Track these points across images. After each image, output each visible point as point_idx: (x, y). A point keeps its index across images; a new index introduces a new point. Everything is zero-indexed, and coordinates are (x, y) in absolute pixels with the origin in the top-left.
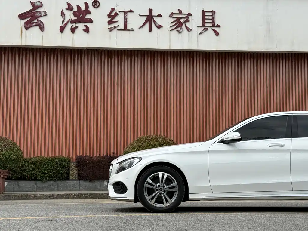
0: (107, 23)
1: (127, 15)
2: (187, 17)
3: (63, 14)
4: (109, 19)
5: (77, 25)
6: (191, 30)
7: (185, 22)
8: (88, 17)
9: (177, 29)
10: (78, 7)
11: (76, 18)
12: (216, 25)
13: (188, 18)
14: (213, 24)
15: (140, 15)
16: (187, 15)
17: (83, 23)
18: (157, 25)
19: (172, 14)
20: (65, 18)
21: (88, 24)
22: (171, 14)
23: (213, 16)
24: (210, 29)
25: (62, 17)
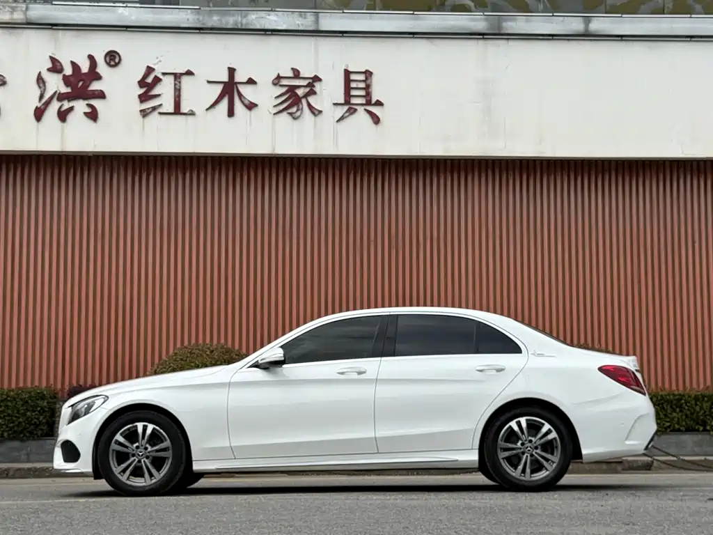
0: (137, 100)
1: (180, 82)
2: (311, 85)
3: (41, 81)
4: (142, 91)
5: (71, 104)
6: (320, 112)
7: (306, 96)
8: (95, 86)
9: (290, 111)
10: (74, 64)
11: (69, 90)
12: (374, 101)
13: (314, 86)
14: (368, 98)
15: (209, 82)
16: (311, 81)
17: (85, 99)
18: (246, 102)
19: (279, 77)
20: (45, 90)
21: (93, 102)
22: (276, 79)
23: (368, 82)
24: (361, 109)
25: (40, 87)
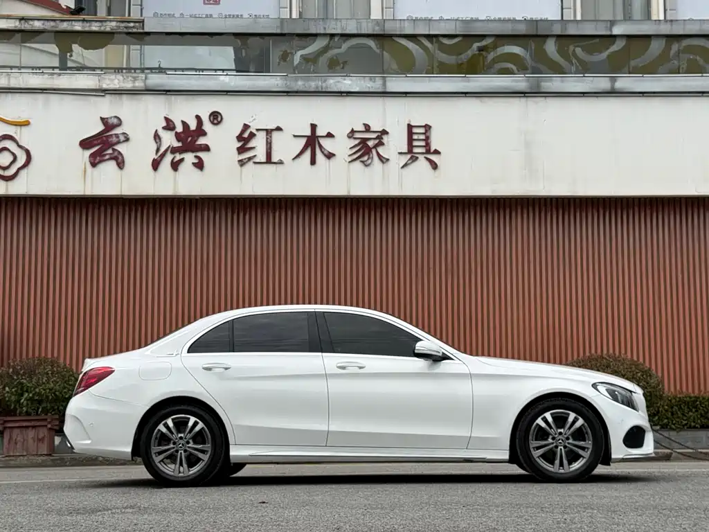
0: (236, 152)
1: (271, 137)
2: (380, 138)
3: (157, 137)
4: (239, 144)
5: (182, 156)
6: (388, 160)
7: (376, 146)
8: (202, 141)
9: (362, 159)
10: (184, 123)
11: (180, 144)
12: (432, 150)
13: (382, 139)
14: (428, 148)
15: (295, 136)
16: (379, 134)
17: (193, 152)
18: (326, 152)
19: (353, 131)
20: (160, 145)
21: (200, 154)
22: (350, 133)
23: (428, 134)
24: (421, 158)
25: (157, 143)
